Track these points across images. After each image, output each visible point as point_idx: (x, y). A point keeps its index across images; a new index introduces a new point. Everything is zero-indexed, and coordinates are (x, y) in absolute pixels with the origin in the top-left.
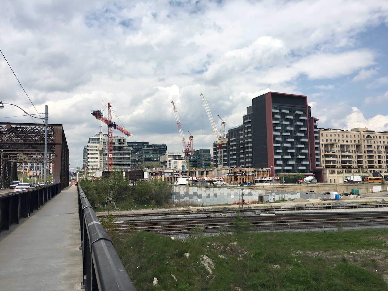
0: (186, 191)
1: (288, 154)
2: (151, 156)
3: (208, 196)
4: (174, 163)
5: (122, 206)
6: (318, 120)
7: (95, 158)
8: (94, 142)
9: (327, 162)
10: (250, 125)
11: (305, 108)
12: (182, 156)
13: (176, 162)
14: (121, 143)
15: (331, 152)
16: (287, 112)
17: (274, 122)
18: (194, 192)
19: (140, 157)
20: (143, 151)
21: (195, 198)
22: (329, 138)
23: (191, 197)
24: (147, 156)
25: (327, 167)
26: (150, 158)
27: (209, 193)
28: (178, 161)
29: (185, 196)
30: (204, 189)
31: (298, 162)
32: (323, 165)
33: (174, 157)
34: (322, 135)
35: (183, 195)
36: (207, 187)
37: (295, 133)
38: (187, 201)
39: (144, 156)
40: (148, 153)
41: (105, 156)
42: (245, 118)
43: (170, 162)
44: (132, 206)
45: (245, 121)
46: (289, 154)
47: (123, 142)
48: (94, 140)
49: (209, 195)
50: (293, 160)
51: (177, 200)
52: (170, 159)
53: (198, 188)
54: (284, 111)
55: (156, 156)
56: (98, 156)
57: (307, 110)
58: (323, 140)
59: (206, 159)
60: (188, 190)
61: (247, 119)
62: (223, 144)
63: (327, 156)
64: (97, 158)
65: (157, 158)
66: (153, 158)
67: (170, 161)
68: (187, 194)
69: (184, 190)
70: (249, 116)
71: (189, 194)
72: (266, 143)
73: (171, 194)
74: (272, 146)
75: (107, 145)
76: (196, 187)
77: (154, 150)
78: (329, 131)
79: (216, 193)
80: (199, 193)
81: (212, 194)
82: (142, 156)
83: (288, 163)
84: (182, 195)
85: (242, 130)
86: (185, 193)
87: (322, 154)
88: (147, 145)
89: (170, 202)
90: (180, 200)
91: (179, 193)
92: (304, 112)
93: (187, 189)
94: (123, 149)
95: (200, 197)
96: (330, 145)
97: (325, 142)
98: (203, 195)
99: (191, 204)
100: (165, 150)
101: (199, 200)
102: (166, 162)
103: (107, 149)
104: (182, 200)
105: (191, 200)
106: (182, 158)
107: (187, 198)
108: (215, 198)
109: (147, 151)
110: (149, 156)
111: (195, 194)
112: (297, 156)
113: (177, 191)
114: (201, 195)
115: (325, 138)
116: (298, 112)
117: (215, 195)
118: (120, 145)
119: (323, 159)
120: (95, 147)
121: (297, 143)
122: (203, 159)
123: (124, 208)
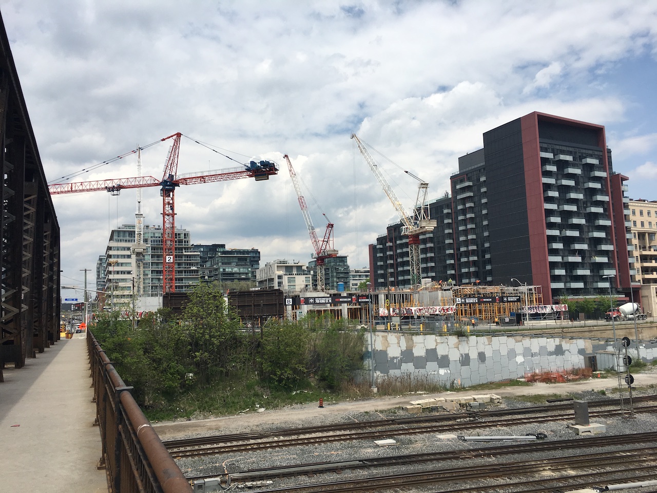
0: (404, 348)
1: (574, 252)
2: (236, 270)
3: (465, 360)
4: (289, 282)
5: (228, 396)
6: (626, 179)
7: (123, 272)
8: (121, 238)
9: (645, 270)
10: (471, 194)
11: (601, 154)
12: (303, 268)
13: (292, 279)
14: (180, 241)
15: (652, 249)
16: (569, 158)
17: (546, 180)
18: (427, 350)
19: (213, 273)
20: (220, 261)
21: (431, 366)
22: (645, 218)
23: (420, 363)
24: (227, 270)
25: (646, 281)
26: (232, 274)
27: (467, 352)
28: (296, 276)
29: (401, 361)
30: (453, 339)
31: (593, 272)
32: (639, 277)
33: (289, 269)
34: (634, 213)
35: (396, 358)
36: (460, 334)
37: (585, 206)
38: (409, 375)
39: (221, 270)
40: (229, 263)
41: (147, 267)
42: (455, 180)
43: (280, 280)
44: (256, 395)
45: (458, 187)
46: (577, 254)
47: (184, 239)
48: (122, 234)
49: (467, 355)
50: (583, 268)
51: (378, 373)
52: (281, 273)
53: (439, 339)
54: (563, 157)
55: (245, 270)
56: (133, 267)
57: (605, 158)
58: (635, 223)
59: (341, 275)
60: (410, 343)
61: (462, 181)
62: (424, 233)
63: (644, 258)
64: (129, 273)
65: (247, 274)
66: (239, 274)
67: (280, 277)
68: (408, 355)
69: (399, 343)
70: (467, 175)
71: (415, 355)
72: (524, 229)
73: (363, 357)
74: (543, 233)
75: (149, 245)
76: (433, 336)
77: (240, 259)
78: (645, 205)
79: (483, 351)
80: (441, 352)
81: (474, 355)
82: (216, 270)
83: (574, 274)
84: (394, 358)
85: (448, 207)
86: (402, 353)
87: (636, 253)
88: (221, 250)
89: (359, 379)
90: (387, 373)
91: (384, 353)
92: (601, 160)
93: (407, 342)
94: (185, 253)
95: (444, 362)
96: (649, 234)
97: (639, 228)
98: (452, 358)
99: (422, 385)
100: (256, 259)
101: (442, 372)
102: (272, 280)
103: (150, 253)
104: (393, 372)
105: (422, 371)
106: (304, 271)
107: (408, 367)
108: (482, 366)
109: (226, 261)
110: (230, 270)
111: (431, 354)
112: (591, 257)
113: (379, 346)
114: (447, 356)
115: (638, 218)
116: (590, 161)
117: (482, 357)
118: (177, 246)
119: (638, 265)
120: (124, 249)
121: (589, 229)
122: (335, 274)
123: (233, 403)
